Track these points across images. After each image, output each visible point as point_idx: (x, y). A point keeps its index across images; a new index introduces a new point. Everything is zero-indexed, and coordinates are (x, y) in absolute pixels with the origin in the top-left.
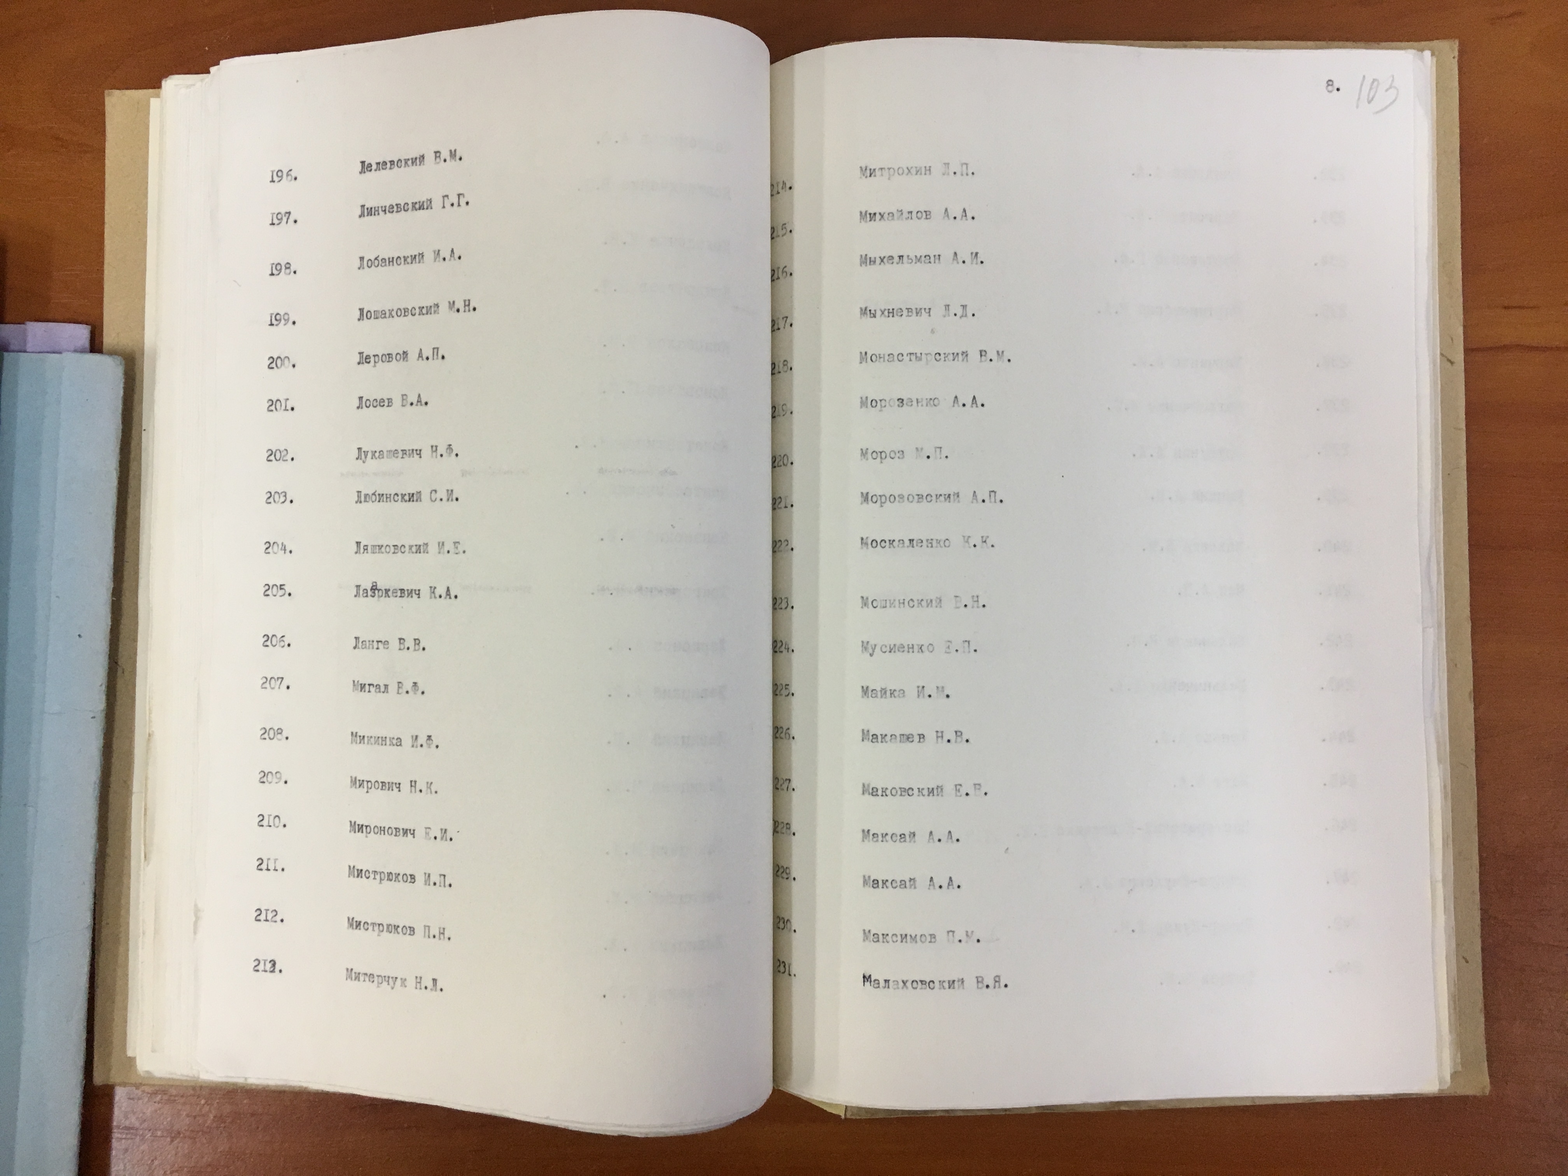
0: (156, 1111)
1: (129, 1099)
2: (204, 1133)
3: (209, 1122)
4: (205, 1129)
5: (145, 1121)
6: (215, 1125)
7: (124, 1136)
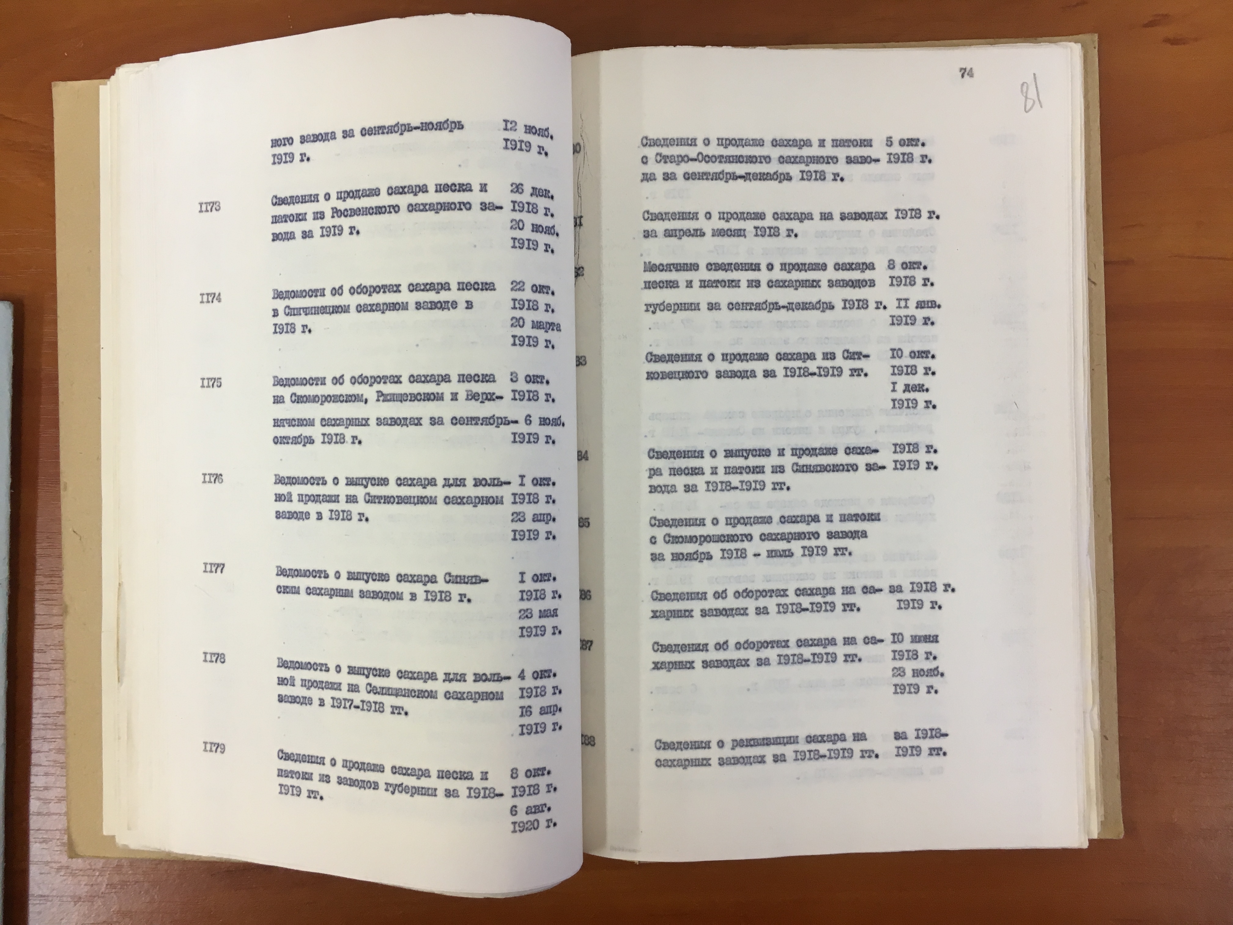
0: (62, 882)
1: (41, 874)
2: (99, 897)
3: (103, 890)
4: (100, 894)
5: (54, 890)
6: (107, 891)
7: (38, 902)
